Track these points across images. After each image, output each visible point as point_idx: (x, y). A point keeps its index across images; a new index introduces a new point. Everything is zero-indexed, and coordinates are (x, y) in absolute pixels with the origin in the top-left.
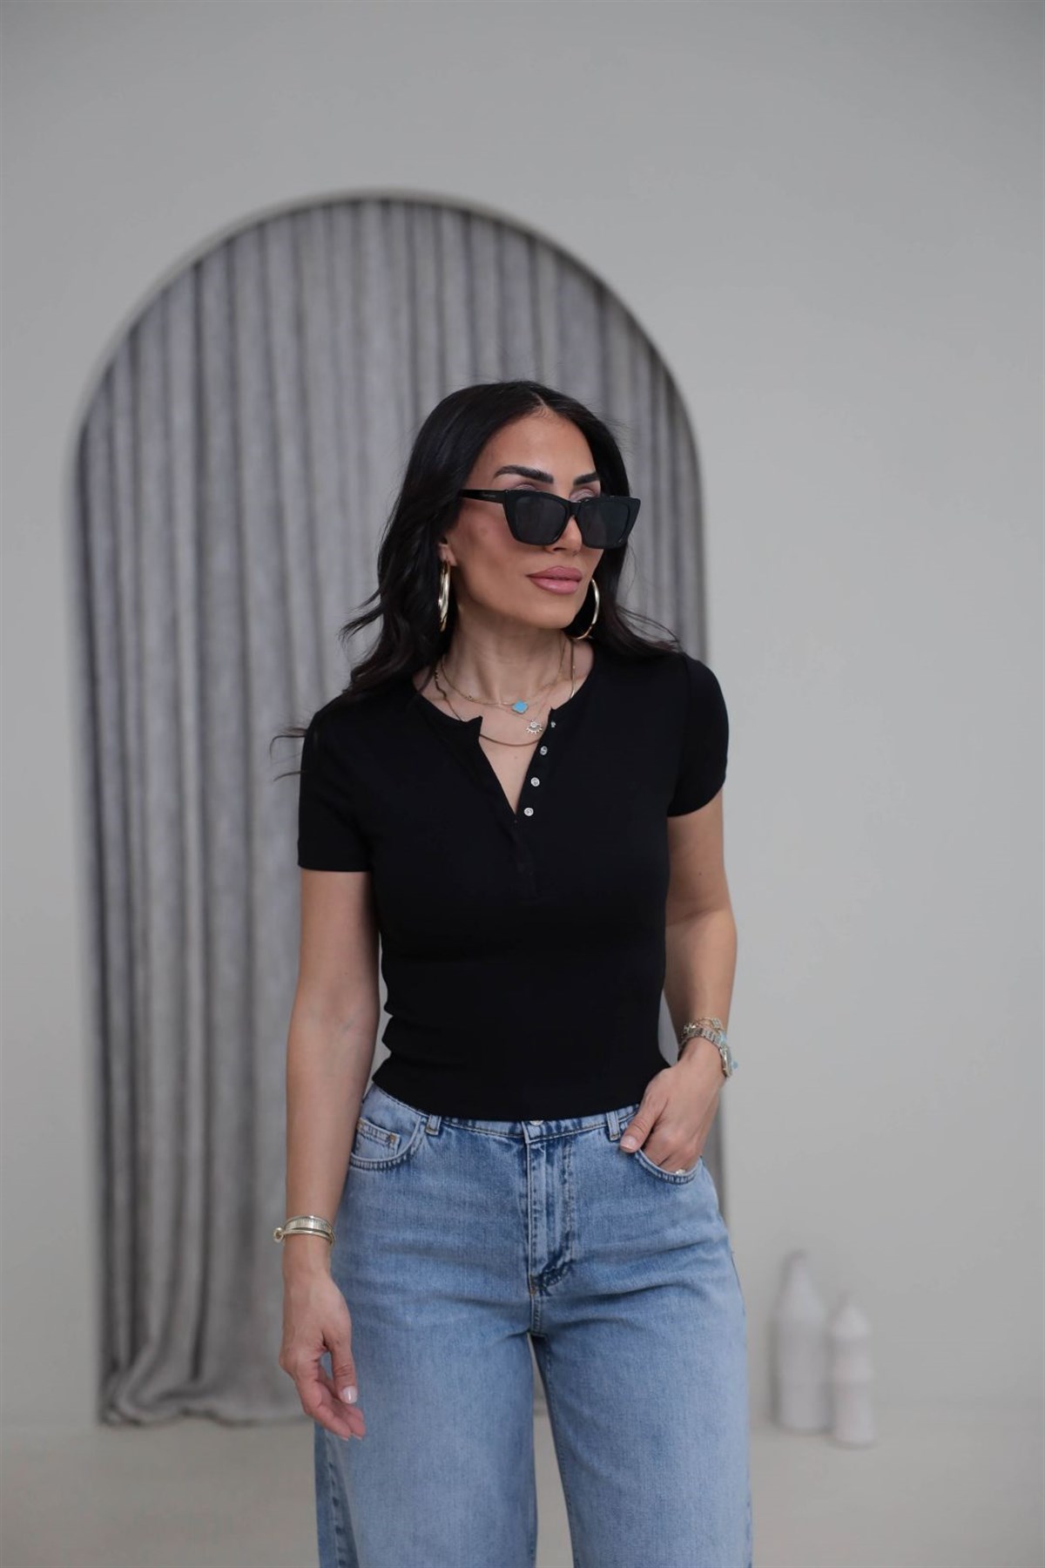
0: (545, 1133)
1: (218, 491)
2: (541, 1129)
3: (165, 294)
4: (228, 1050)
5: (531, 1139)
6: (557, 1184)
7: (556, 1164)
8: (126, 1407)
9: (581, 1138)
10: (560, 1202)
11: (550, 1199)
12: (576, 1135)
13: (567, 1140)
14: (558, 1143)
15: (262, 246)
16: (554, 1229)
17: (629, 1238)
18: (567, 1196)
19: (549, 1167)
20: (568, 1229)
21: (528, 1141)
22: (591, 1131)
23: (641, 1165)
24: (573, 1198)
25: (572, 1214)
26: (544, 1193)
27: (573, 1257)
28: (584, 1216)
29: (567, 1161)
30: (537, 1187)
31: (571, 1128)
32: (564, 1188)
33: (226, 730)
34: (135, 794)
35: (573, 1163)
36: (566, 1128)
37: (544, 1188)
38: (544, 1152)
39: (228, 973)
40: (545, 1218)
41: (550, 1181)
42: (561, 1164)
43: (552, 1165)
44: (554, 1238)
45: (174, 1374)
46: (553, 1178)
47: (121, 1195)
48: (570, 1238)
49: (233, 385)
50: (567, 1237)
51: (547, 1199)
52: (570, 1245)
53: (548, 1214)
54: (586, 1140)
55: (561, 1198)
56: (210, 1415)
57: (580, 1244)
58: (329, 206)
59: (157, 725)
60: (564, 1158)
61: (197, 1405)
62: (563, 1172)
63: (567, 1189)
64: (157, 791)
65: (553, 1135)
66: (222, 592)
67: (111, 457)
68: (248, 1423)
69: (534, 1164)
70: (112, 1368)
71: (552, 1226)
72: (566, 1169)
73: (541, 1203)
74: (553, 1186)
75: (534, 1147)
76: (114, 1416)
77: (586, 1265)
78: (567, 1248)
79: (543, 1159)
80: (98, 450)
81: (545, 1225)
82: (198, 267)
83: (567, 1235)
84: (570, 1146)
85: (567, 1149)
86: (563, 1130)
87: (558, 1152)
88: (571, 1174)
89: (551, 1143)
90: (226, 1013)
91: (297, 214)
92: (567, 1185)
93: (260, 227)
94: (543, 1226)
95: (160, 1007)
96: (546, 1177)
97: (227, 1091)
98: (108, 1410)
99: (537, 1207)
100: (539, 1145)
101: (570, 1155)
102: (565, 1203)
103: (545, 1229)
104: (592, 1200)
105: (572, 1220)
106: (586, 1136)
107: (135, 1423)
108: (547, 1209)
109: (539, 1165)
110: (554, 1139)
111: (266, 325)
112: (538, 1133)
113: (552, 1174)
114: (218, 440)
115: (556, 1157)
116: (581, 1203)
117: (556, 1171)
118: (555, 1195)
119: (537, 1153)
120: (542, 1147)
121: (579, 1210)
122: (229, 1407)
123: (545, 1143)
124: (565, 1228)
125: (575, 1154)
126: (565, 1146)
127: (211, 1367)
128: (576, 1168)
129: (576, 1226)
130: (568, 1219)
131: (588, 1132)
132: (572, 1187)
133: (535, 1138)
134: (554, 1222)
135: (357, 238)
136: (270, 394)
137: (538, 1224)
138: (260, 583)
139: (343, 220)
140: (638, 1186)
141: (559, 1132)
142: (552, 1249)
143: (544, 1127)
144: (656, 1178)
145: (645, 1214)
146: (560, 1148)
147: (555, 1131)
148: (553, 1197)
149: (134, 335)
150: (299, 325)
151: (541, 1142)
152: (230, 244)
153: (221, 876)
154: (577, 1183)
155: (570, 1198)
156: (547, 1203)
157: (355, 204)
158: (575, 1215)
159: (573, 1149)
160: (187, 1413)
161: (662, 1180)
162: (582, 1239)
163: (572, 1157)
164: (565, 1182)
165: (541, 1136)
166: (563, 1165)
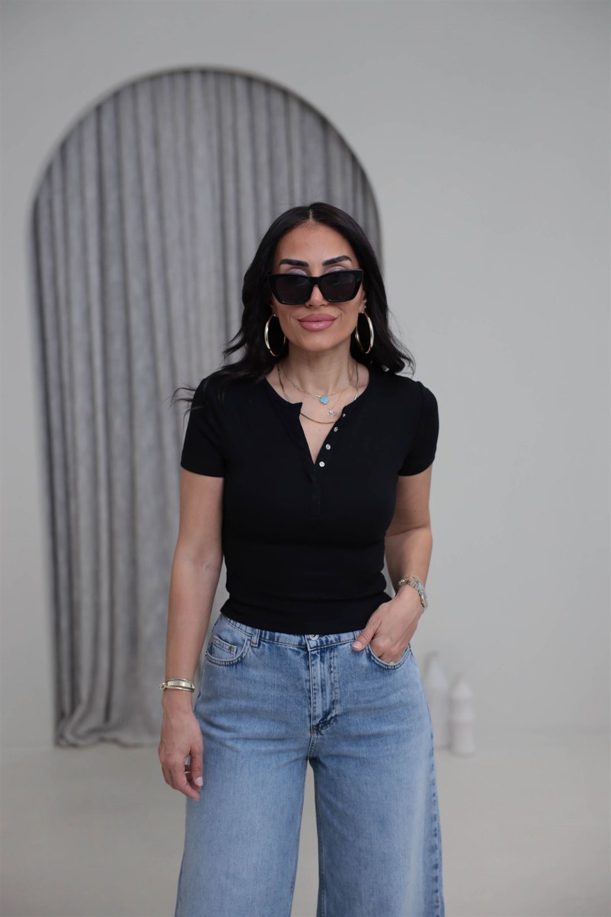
0: (319, 645)
1: (112, 235)
2: (317, 642)
3: (80, 124)
4: (122, 545)
5: (311, 648)
6: (327, 674)
7: (326, 663)
8: (69, 737)
9: (340, 647)
10: (329, 684)
11: (323, 682)
12: (337, 646)
13: (332, 648)
14: (327, 650)
15: (135, 96)
16: (326, 699)
17: (369, 702)
18: (333, 680)
19: (322, 664)
20: (334, 698)
21: (309, 650)
22: (346, 643)
23: (375, 663)
24: (336, 681)
25: (336, 690)
26: (319, 679)
27: (337, 713)
28: (343, 691)
29: (332, 660)
30: (315, 676)
31: (334, 642)
32: (331, 676)
33: (118, 369)
34: (68, 404)
35: (335, 662)
36: (331, 641)
37: (319, 676)
38: (319, 655)
39: (121, 503)
40: (320, 693)
41: (323, 672)
42: (328, 662)
43: (324, 663)
44: (326, 704)
45: (95, 719)
46: (324, 670)
47: (64, 624)
48: (335, 703)
49: (119, 175)
50: (333, 703)
51: (321, 682)
52: (335, 707)
53: (323, 691)
54: (343, 649)
55: (329, 682)
56: (116, 741)
57: (340, 706)
58: (172, 74)
59: (80, 367)
60: (331, 659)
61: (109, 735)
62: (330, 667)
63: (333, 676)
64: (80, 403)
65: (324, 646)
66: (115, 292)
67: (51, 216)
68: (136, 746)
69: (313, 663)
70: (61, 716)
71: (325, 697)
72: (332, 664)
73: (318, 685)
74: (324, 675)
75: (313, 653)
76: (63, 742)
77: (345, 716)
78: (333, 709)
79: (318, 660)
80: (44, 212)
81: (321, 696)
82: (99, 109)
83: (334, 701)
84: (334, 652)
85: (332, 653)
86: (329, 643)
87: (327, 655)
88: (334, 668)
89: (324, 650)
90: (121, 525)
91: (154, 78)
92: (332, 674)
93: (134, 86)
94: (319, 697)
95: (84, 522)
96: (321, 670)
97: (122, 568)
98: (59, 739)
99: (316, 687)
100: (316, 652)
101: (334, 657)
102: (332, 684)
103: (321, 699)
104: (347, 682)
105: (336, 693)
106: (343, 646)
107: (74, 746)
108: (322, 688)
109: (316, 663)
110: (324, 648)
111: (137, 142)
112: (315, 645)
113: (324, 668)
114: (112, 207)
115: (326, 658)
116: (341, 684)
117: (326, 666)
118: (326, 680)
119: (315, 656)
120: (318, 653)
121: (340, 688)
122: (126, 736)
123: (319, 651)
124: (332, 698)
125: (337, 656)
126: (331, 652)
127: (115, 716)
128: (338, 665)
129: (338, 697)
130: (334, 693)
131: (344, 644)
132: (336, 675)
133: (314, 647)
134: (326, 695)
135: (188, 92)
136: (140, 180)
137: (317, 696)
138: (136, 287)
139: (180, 81)
140: (374, 674)
141: (327, 644)
142: (325, 710)
143: (318, 641)
144: (385, 669)
145: (378, 688)
146: (328, 653)
147: (325, 644)
148: (324, 681)
149: (63, 147)
150: (156, 141)
151: (317, 650)
152: (116, 96)
153: (117, 450)
154: (339, 673)
155: (334, 681)
156: (321, 685)
157: (187, 72)
158: (338, 691)
159: (336, 654)
160: (103, 740)
161: (388, 669)
162: (342, 703)
163: (335, 658)
164: (331, 672)
165: (317, 646)
166: (330, 663)
